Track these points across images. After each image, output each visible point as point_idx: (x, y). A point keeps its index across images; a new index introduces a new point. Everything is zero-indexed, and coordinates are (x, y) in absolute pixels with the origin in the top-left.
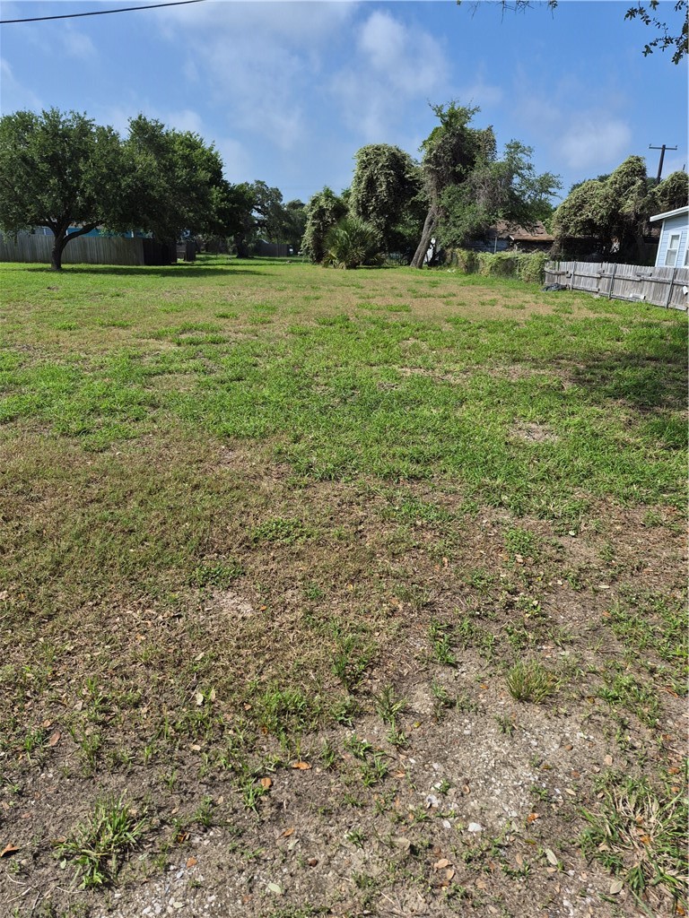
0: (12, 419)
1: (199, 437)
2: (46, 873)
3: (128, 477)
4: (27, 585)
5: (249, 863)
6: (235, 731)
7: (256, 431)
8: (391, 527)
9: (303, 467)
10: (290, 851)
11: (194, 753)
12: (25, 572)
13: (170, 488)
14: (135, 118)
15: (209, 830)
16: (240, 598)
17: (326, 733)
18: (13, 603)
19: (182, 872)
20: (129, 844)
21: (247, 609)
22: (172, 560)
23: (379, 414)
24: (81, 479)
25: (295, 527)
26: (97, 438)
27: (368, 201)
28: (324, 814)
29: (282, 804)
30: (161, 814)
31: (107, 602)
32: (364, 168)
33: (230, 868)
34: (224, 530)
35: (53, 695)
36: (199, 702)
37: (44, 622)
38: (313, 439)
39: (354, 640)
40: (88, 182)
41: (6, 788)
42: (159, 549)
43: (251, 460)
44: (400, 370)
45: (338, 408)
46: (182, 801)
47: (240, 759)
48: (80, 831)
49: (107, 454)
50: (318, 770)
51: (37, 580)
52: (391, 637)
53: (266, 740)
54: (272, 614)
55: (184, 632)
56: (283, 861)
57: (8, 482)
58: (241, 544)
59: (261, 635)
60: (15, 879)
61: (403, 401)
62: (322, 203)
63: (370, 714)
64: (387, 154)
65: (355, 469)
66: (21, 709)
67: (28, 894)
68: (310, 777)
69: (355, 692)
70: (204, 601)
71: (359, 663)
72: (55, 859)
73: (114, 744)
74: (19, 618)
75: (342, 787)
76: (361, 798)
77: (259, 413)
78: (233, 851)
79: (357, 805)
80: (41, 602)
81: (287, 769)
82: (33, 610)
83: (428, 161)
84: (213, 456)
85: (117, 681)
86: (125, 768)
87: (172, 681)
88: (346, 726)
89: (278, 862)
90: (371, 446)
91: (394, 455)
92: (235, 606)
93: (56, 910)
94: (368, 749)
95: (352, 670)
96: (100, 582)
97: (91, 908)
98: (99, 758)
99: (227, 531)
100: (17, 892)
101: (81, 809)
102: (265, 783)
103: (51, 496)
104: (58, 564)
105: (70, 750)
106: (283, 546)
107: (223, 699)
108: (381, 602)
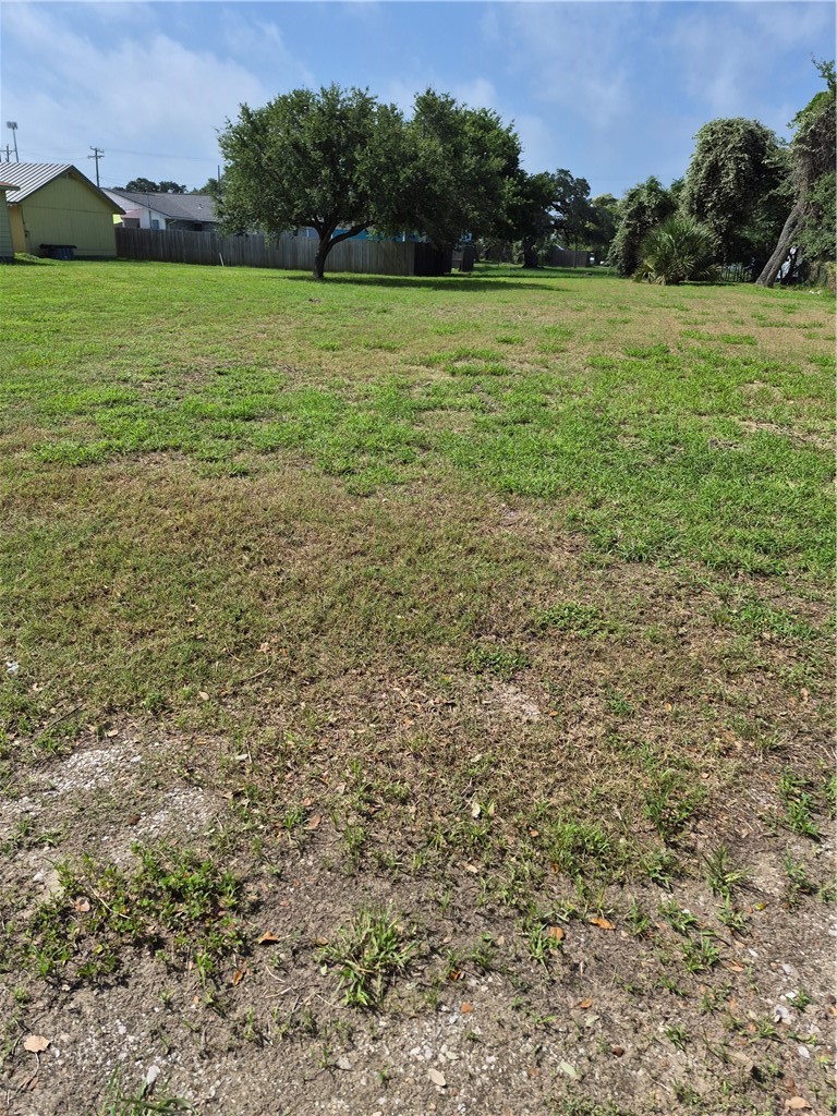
0: (273, 450)
1: (475, 490)
2: (305, 975)
3: (395, 529)
4: (289, 639)
5: (536, 1028)
6: (518, 859)
7: (544, 489)
8: (726, 636)
9: (605, 541)
10: (588, 1028)
11: (469, 874)
12: (287, 625)
13: (441, 549)
14: (423, 93)
15: (487, 974)
16: (524, 696)
17: (633, 889)
18: (275, 658)
19: (456, 1017)
20: (396, 967)
21: (533, 710)
22: (443, 635)
23: (710, 481)
24: (344, 525)
25: (594, 617)
26: (360, 481)
27: (707, 195)
28: (632, 993)
29: (577, 965)
30: (431, 939)
31: (372, 673)
32: (706, 152)
33: (513, 1028)
34: (504, 609)
35: (315, 770)
36: (475, 813)
37: (305, 685)
38: (617, 505)
39: (673, 777)
40: (363, 173)
41: (264, 867)
42: (430, 620)
43: (538, 524)
44: (742, 423)
45: (653, 468)
46: (455, 930)
47: (524, 895)
48: (342, 935)
49: (372, 499)
50: (624, 934)
51: (300, 635)
52: (724, 783)
53: (556, 879)
54: (565, 724)
55: (458, 724)
56: (580, 1039)
57: (270, 520)
58: (525, 629)
59: (550, 747)
60: (273, 973)
61: (744, 466)
62: (644, 198)
63: (694, 878)
64: (742, 131)
65: (674, 552)
66: (281, 780)
67: (287, 994)
68: (613, 940)
69: (675, 846)
70: (481, 691)
71: (680, 808)
72: (315, 962)
73: (378, 842)
74: (281, 675)
75: (656, 964)
76: (682, 985)
77: (549, 467)
78: (517, 1008)
79: (677, 993)
80: (303, 661)
81: (583, 923)
82: (295, 669)
83: (800, 141)
84: (491, 515)
85: (382, 769)
86: (391, 874)
87: (443, 780)
88: (661, 886)
89: (573, 1037)
90: (698, 523)
91: (731, 539)
92: (518, 704)
93: (316, 1020)
94: (691, 923)
95: (670, 815)
96: (364, 649)
97: (353, 1029)
98: (362, 855)
99: (508, 609)
100: (276, 989)
101: (343, 910)
102: (555, 933)
103: (314, 541)
104: (322, 620)
105: (331, 838)
106: (578, 639)
107: (504, 816)
108: (712, 734)
